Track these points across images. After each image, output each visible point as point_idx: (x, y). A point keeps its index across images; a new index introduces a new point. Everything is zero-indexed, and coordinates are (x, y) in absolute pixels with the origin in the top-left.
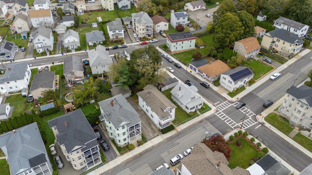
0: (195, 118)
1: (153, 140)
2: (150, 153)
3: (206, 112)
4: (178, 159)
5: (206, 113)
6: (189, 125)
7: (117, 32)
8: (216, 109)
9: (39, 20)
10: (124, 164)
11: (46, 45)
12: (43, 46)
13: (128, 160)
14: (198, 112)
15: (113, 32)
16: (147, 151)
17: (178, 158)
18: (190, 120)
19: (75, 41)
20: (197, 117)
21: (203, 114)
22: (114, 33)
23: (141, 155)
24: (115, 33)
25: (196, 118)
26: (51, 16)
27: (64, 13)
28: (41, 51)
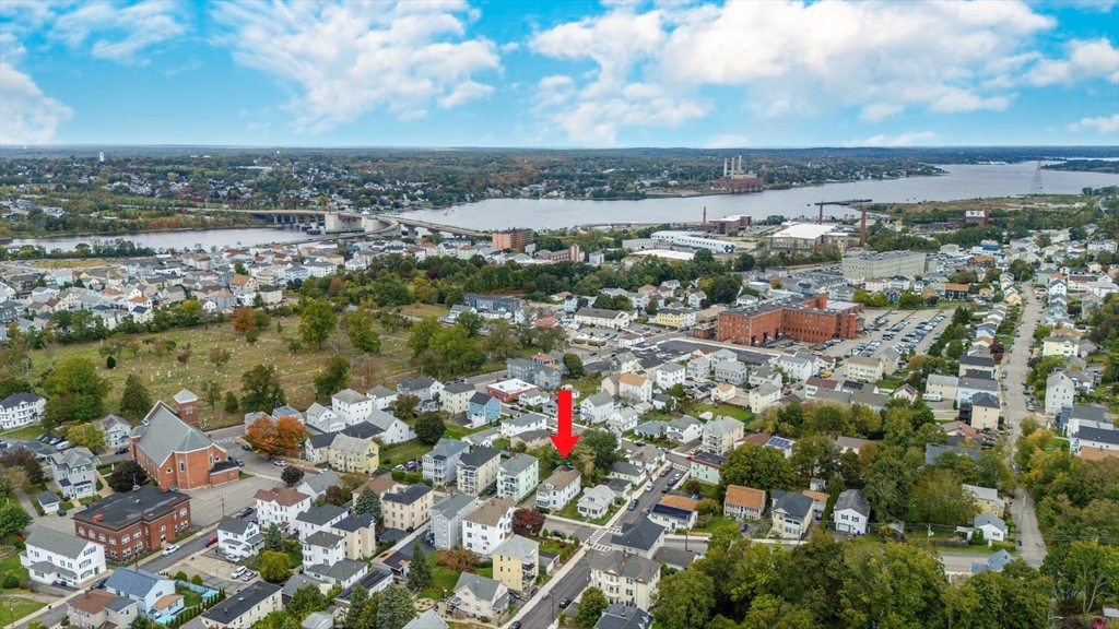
5: (594, 524)
7: (678, 431)
9: (627, 387)
11: (590, 414)
15: (672, 430)
26: (643, 387)
27: (685, 394)
28: (583, 418)
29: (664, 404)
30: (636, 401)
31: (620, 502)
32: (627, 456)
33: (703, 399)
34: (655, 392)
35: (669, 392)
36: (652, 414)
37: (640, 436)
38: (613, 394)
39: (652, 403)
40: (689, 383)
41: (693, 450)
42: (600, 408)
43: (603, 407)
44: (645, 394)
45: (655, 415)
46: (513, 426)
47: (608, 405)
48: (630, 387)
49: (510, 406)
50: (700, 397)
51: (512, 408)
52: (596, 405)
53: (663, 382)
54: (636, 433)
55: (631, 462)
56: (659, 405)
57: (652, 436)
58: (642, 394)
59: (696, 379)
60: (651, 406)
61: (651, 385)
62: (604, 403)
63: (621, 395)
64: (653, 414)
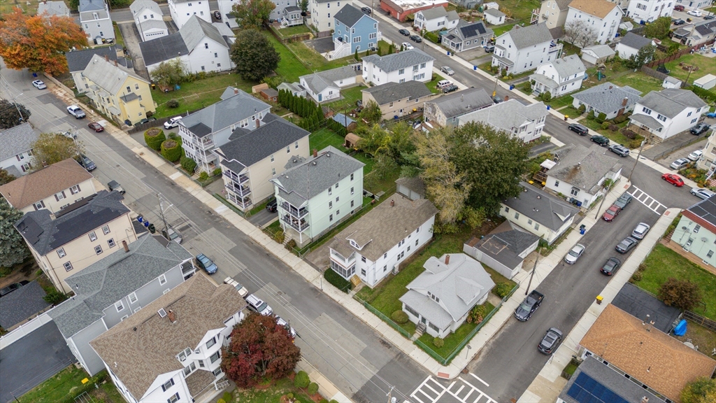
0: (396, 329)
1: (306, 265)
2: (274, 266)
3: (427, 352)
4: (254, 305)
5: (425, 354)
6: (365, 320)
7: (654, 115)
8: (451, 377)
9: (580, 16)
10: (246, 238)
11: (509, 57)
12: (501, 56)
13: (253, 242)
14: (417, 335)
15: (644, 110)
16: (278, 262)
17: (257, 304)
18: (383, 320)
19: (554, 79)
20: (399, 335)
21: (415, 346)
22: (644, 113)
23: (269, 255)
24: (647, 114)
25: (396, 332)
26: (605, 20)
27: (670, 35)
28: (496, 63)
29: (635, 52)
30: (590, 41)
31: (502, 289)
32: (548, 164)
33: (700, 46)
34: (623, 26)
35: (644, 29)
36: (610, 67)
37: (582, 110)
38: (554, 25)
39: (613, 46)
40: (679, 16)
41: (678, 159)
42: (524, 52)
43: (531, 50)
44: (606, 30)
45: (615, 70)
46: (377, 69)
47: (540, 47)
48: (585, 17)
49: (400, 27)
50: (694, 43)
51: (402, 32)
52: (520, 45)
53: (639, 11)
54: (576, 104)
55: (550, 183)
56: (626, 51)
57: (602, 116)
58: (602, 29)
59: (690, 9)
60: (611, 52)
61: (620, 16)
62: (534, 43)
63: (567, 27)
64: (612, 68)
